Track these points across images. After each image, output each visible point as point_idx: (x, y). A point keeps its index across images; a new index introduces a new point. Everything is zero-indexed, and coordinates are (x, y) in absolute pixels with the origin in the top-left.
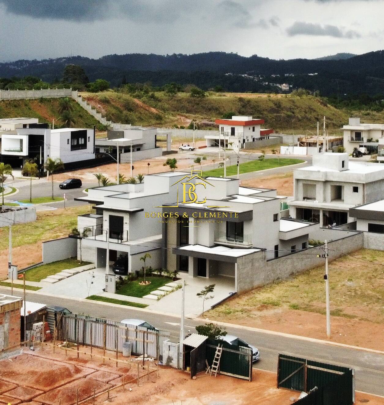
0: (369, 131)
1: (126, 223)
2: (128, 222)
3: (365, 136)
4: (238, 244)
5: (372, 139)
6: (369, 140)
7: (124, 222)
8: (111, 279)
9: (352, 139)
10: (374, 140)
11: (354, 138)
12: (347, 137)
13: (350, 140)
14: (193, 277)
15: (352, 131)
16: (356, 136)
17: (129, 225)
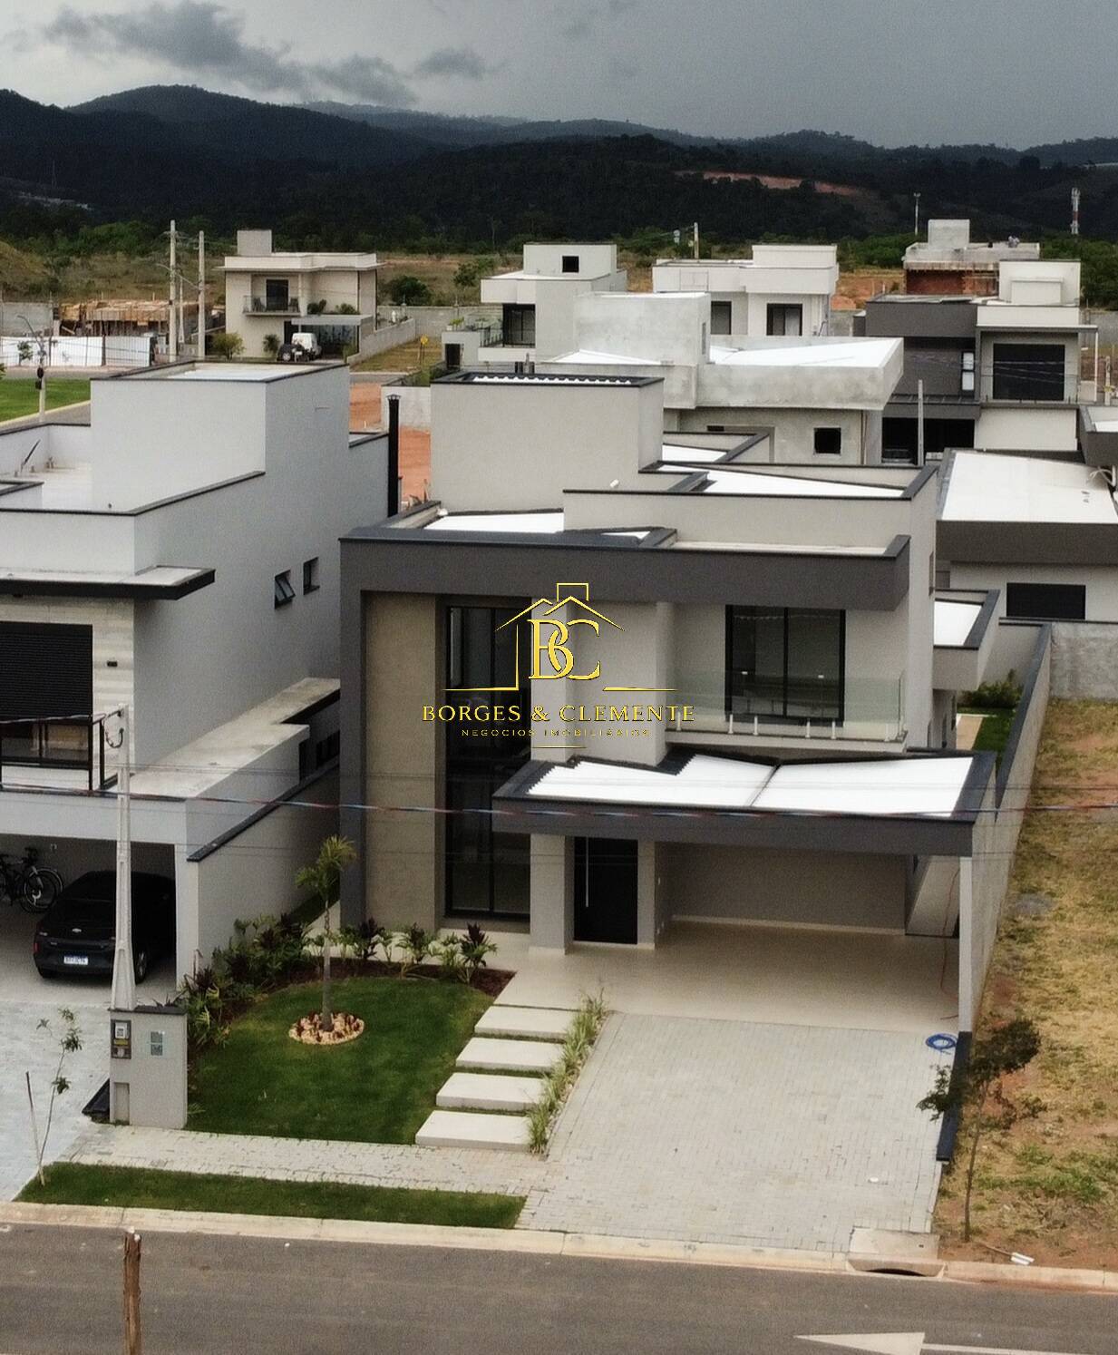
0: (314, 275)
1: (112, 664)
2: (126, 655)
3: (301, 294)
4: (807, 737)
5: (323, 303)
6: (316, 309)
7: (100, 654)
8: (155, 1037)
9: (256, 303)
10: (331, 306)
11: (264, 301)
12: (237, 300)
13: (250, 308)
14: (563, 951)
15: (255, 275)
16: (269, 295)
17: (131, 674)
